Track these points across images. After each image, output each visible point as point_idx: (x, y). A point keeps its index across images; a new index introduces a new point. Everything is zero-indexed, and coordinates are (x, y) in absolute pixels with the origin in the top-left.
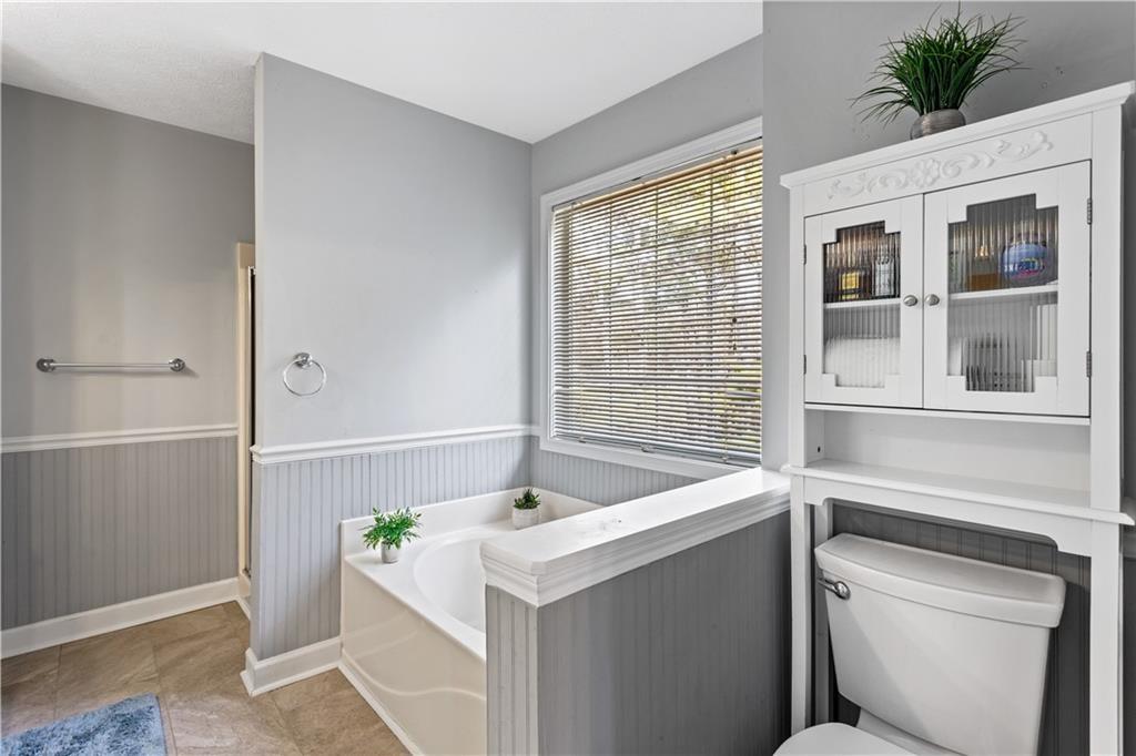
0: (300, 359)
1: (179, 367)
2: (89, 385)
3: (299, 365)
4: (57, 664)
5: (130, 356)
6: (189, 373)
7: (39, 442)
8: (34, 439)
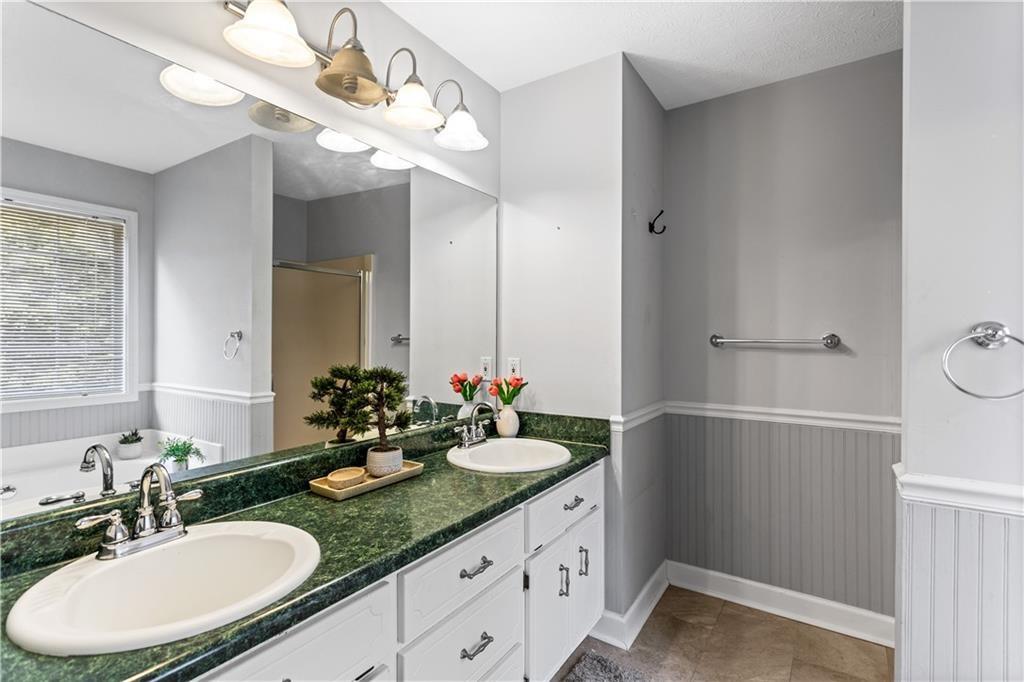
0: (980, 333)
1: (834, 343)
2: (750, 361)
3: (980, 343)
4: (715, 620)
5: (784, 333)
6: (845, 350)
7: (713, 410)
8: (709, 406)
